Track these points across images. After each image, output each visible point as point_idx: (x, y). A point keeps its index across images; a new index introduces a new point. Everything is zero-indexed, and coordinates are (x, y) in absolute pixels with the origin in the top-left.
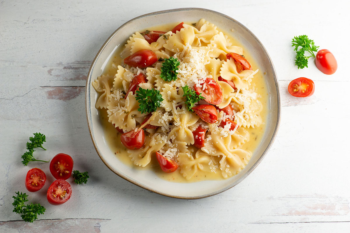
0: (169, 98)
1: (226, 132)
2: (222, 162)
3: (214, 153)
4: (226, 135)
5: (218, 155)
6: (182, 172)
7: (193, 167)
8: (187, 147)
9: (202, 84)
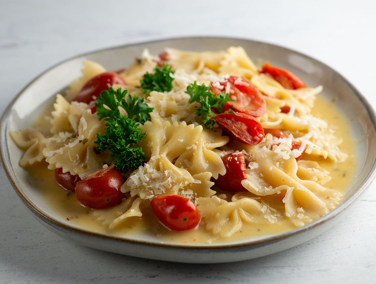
0: (163, 114)
1: (286, 152)
2: (287, 201)
3: (269, 191)
4: (286, 157)
5: (278, 191)
6: (209, 226)
7: (230, 217)
8: (213, 184)
9: (224, 84)
